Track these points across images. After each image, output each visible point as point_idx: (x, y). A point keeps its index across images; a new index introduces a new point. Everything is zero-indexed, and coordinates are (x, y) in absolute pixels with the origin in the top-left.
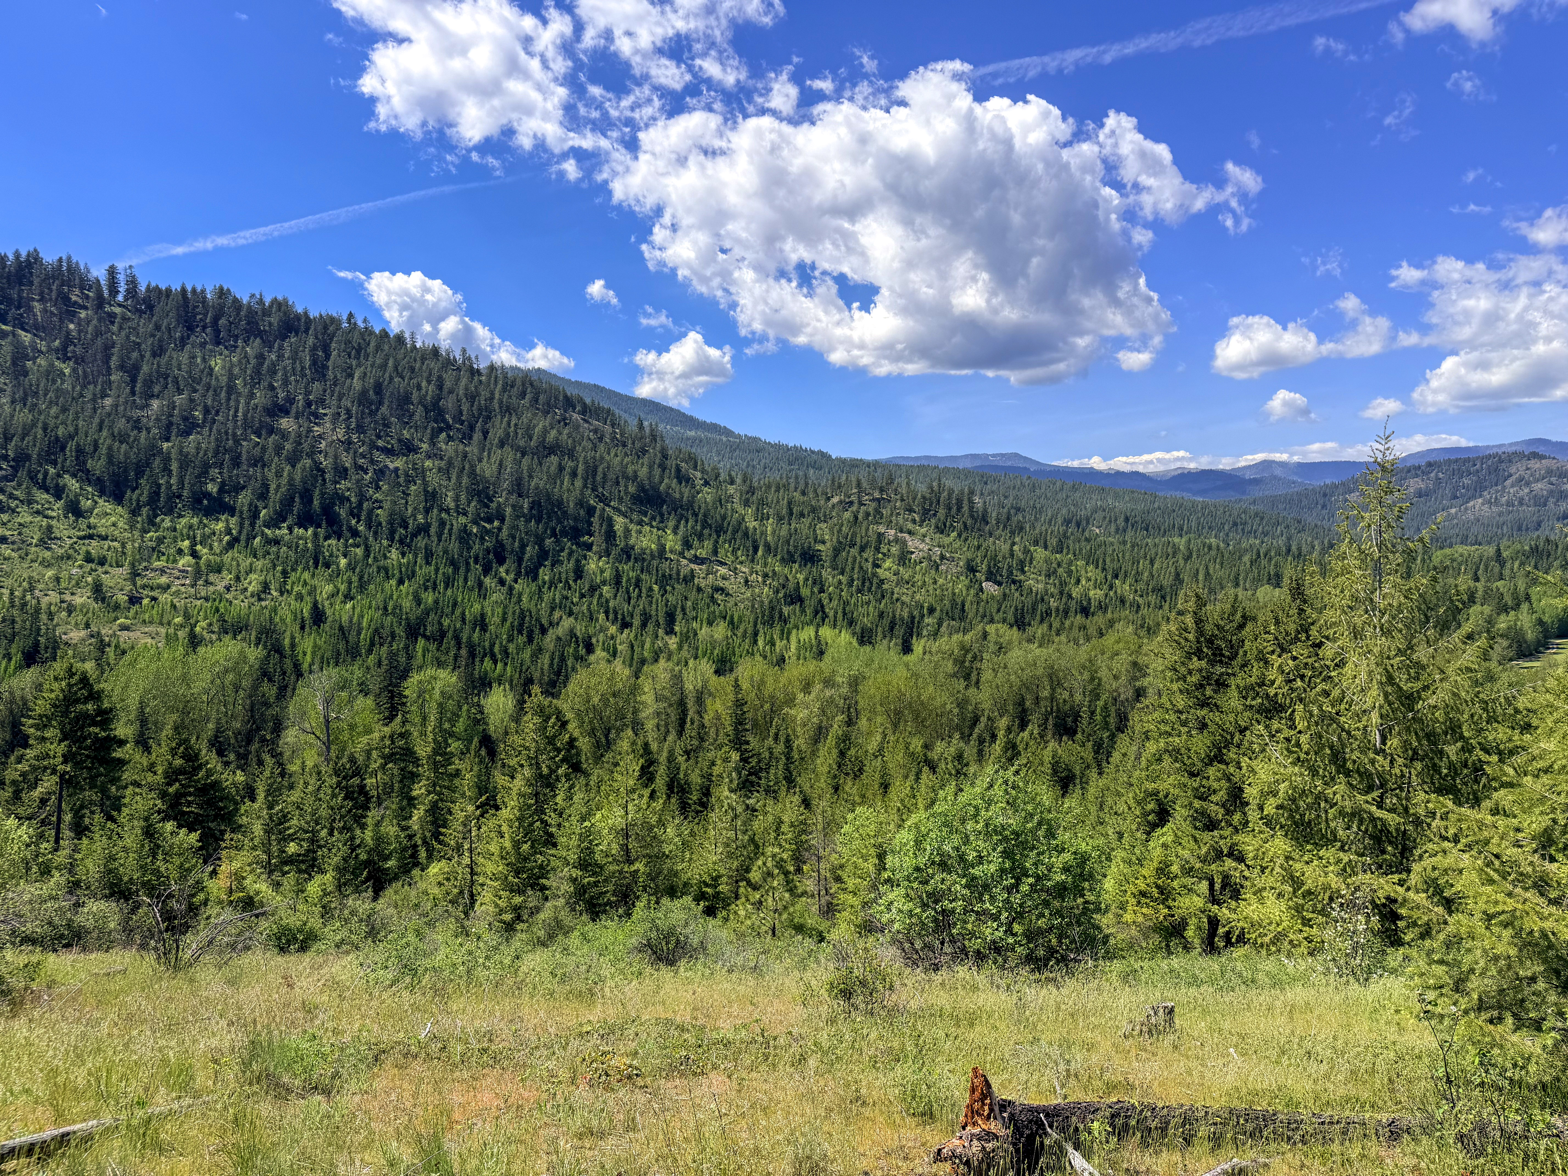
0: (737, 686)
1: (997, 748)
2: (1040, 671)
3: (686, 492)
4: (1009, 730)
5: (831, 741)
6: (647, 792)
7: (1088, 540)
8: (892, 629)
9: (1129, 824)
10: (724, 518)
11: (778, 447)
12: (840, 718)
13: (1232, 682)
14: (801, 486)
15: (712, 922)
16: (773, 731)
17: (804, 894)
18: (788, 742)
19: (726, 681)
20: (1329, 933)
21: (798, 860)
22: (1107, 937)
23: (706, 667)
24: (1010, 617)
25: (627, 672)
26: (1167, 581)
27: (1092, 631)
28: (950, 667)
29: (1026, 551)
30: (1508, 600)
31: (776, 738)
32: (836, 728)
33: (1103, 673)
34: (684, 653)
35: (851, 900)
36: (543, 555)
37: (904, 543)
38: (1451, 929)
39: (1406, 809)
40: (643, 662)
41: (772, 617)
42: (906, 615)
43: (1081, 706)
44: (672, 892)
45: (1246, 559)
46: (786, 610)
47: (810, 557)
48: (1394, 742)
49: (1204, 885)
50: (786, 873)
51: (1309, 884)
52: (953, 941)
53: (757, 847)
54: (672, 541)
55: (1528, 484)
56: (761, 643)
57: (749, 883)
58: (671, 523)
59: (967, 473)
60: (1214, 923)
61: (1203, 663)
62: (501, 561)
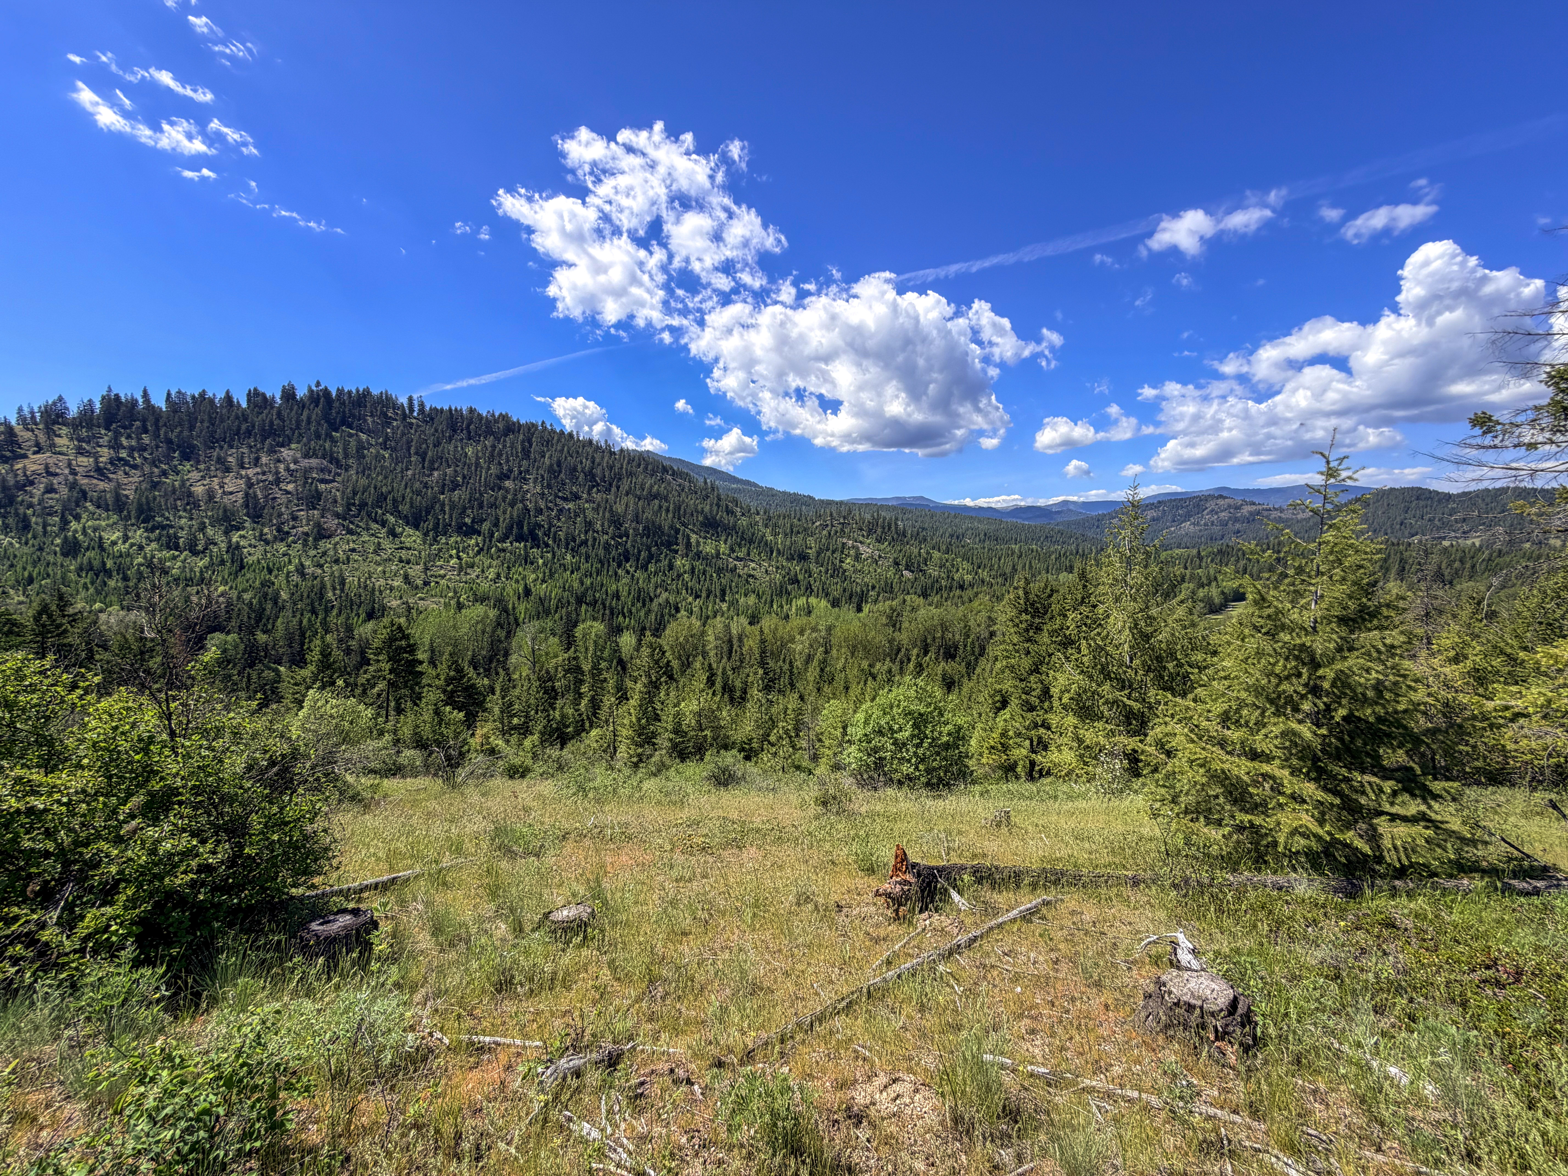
0: (761, 631)
1: (911, 665)
2: (936, 622)
3: (732, 520)
4: (918, 656)
5: (815, 663)
6: (711, 692)
7: (963, 546)
8: (850, 598)
9: (986, 709)
10: (753, 534)
11: (784, 493)
12: (821, 649)
13: (1045, 627)
14: (798, 516)
15: (748, 764)
16: (782, 657)
17: (801, 748)
18: (791, 662)
19: (756, 629)
20: (1099, 770)
21: (797, 730)
22: (972, 772)
23: (744, 621)
24: (919, 591)
25: (699, 623)
26: (1008, 571)
27: (966, 599)
28: (884, 620)
29: (928, 553)
30: (1204, 580)
31: (784, 661)
32: (819, 655)
33: (972, 623)
34: (731, 613)
35: (827, 752)
36: (651, 557)
37: (858, 548)
38: (1169, 768)
39: (1144, 700)
40: (708, 617)
41: (781, 592)
42: (858, 590)
43: (959, 642)
44: (726, 747)
45: (1053, 557)
46: (789, 587)
47: (803, 557)
48: (1137, 662)
49: (1027, 742)
50: (790, 737)
51: (1088, 742)
52: (885, 775)
53: (773, 722)
54: (723, 548)
55: (1217, 513)
56: (775, 607)
57: (769, 742)
58: (723, 538)
59: (894, 508)
60: (1033, 764)
61: (1029, 617)
62: (627, 561)
